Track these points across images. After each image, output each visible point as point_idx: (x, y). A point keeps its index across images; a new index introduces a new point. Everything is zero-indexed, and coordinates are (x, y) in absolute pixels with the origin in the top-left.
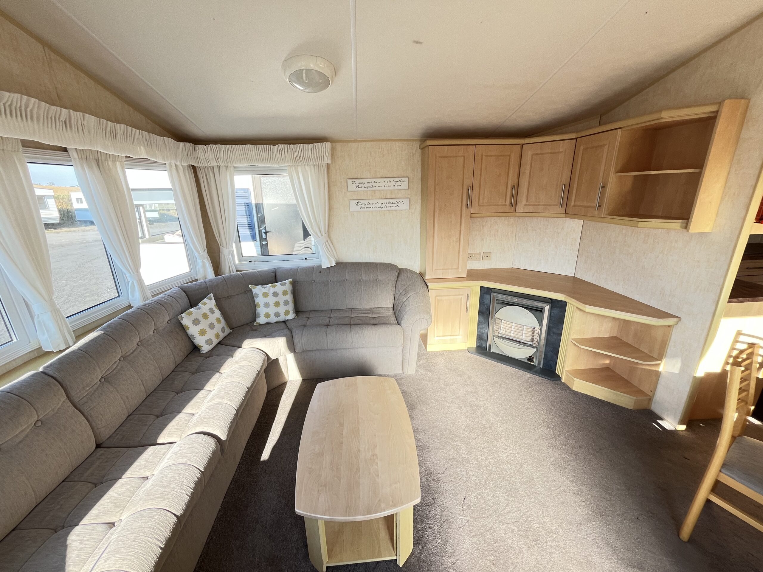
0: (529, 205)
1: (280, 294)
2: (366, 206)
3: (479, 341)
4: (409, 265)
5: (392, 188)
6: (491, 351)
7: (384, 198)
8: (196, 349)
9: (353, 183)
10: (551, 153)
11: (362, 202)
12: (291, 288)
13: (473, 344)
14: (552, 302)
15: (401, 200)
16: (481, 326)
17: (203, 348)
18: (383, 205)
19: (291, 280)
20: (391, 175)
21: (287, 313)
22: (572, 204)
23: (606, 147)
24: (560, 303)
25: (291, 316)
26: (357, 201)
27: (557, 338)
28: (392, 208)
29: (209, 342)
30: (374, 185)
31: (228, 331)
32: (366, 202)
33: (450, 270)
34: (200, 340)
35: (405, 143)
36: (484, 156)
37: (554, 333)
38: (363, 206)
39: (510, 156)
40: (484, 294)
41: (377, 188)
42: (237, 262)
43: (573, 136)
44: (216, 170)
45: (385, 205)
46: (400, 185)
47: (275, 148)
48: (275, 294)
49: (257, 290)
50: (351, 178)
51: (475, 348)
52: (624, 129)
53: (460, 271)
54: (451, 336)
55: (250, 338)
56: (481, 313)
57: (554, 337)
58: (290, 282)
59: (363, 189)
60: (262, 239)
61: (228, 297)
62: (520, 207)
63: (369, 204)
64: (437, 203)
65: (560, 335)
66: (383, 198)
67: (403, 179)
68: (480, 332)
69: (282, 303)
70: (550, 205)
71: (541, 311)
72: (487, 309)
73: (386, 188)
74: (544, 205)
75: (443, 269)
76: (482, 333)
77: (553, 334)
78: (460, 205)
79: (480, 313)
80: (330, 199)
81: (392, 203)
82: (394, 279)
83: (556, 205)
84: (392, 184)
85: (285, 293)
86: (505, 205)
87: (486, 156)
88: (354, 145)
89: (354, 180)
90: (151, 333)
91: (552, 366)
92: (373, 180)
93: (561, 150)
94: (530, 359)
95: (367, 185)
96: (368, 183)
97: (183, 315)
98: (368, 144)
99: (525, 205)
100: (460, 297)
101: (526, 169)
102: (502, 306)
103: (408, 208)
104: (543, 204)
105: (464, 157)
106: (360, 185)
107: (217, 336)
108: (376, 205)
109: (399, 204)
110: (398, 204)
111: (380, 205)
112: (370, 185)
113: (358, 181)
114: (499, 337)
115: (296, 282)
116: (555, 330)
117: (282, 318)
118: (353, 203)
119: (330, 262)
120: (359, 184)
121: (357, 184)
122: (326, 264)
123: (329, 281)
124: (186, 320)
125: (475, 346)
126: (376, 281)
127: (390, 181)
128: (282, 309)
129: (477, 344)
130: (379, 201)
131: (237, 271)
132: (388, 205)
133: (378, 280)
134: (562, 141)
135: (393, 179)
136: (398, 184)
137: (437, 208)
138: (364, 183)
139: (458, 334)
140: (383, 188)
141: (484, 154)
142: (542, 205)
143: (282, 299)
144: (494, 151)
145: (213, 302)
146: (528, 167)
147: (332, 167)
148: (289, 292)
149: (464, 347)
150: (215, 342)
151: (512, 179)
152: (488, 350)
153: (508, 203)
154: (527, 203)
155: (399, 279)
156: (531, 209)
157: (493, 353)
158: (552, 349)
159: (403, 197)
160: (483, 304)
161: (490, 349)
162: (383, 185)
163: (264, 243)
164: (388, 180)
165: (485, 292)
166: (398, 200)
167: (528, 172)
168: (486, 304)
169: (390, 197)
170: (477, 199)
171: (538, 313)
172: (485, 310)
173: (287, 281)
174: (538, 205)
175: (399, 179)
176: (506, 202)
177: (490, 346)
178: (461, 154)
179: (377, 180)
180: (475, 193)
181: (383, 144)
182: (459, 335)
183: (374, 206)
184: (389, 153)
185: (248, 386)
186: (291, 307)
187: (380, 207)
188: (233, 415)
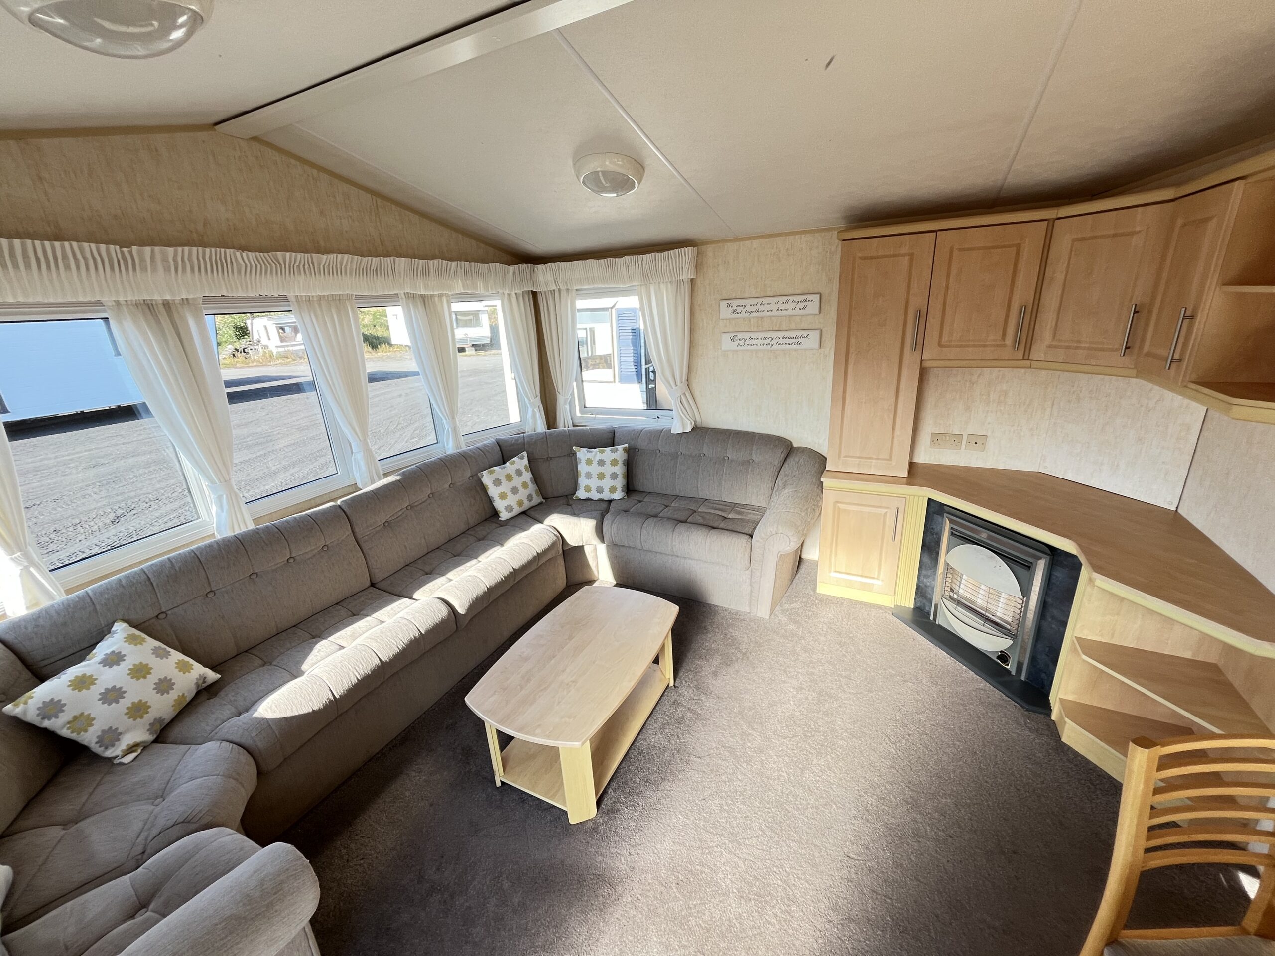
0: (1056, 347)
1: (608, 462)
2: (747, 342)
3: (919, 598)
4: (815, 443)
5: (790, 312)
6: (937, 623)
7: (777, 329)
8: (495, 514)
9: (729, 305)
10: (1113, 236)
11: (740, 335)
12: (625, 456)
13: (909, 602)
14: (1053, 552)
15: (805, 333)
17: (501, 515)
18: (774, 342)
19: (626, 445)
20: (791, 291)
21: (613, 490)
22: (1146, 348)
23: (1213, 223)
25: (618, 495)
26: (732, 334)
28: (788, 346)
29: (509, 509)
30: (761, 308)
31: (537, 500)
32: (747, 336)
33: (874, 461)
34: (499, 505)
35: (817, 235)
36: (956, 253)
37: (1053, 618)
38: (742, 342)
39: (1018, 247)
40: (934, 513)
41: (766, 313)
43: (1169, 194)
44: (557, 294)
45: (778, 340)
46: (805, 308)
47: (618, 261)
49: (582, 454)
50: (727, 298)
51: (911, 610)
52: (1249, 180)
53: (894, 463)
54: (862, 576)
55: (558, 513)
56: (925, 547)
58: (625, 449)
59: (743, 315)
60: (649, 381)
61: (547, 458)
62: (1039, 352)
63: (750, 338)
64: (853, 340)
65: (1065, 624)
66: (775, 329)
67: (810, 297)
68: (921, 581)
69: (608, 476)
70: (1101, 350)
71: (1029, 567)
72: (935, 542)
73: (780, 313)
76: (925, 585)
78: (899, 345)
79: (923, 549)
80: (692, 331)
81: (790, 338)
82: (776, 463)
84: (790, 306)
85: (614, 462)
86: (1004, 345)
87: (960, 250)
88: (732, 247)
89: (729, 302)
90: (447, 486)
91: (1046, 683)
92: (759, 301)
93: (1138, 229)
94: (1003, 657)
95: (749, 309)
96: (751, 305)
97: (484, 472)
98: (756, 243)
99: (1050, 346)
100: (885, 511)
101: (1058, 272)
102: (959, 541)
103: (817, 345)
104: (1087, 345)
105: (911, 255)
106: (739, 310)
107: (520, 503)
108: (763, 341)
109: (801, 340)
110: (799, 339)
111: (768, 341)
112: (753, 309)
113: (735, 303)
114: (950, 599)
115: (637, 450)
116: (1056, 612)
117: (606, 496)
118: (726, 337)
120: (737, 308)
121: (734, 307)
122: (677, 429)
123: (679, 453)
124: (487, 478)
125: (912, 607)
126: (748, 462)
127: (787, 302)
128: (607, 483)
129: (915, 603)
130: (768, 335)
131: (574, 426)
132: (781, 341)
134: (1140, 209)
135: (792, 298)
136: (801, 305)
138: (745, 306)
139: (876, 577)
140: (775, 313)
141: (956, 247)
142: (1084, 348)
143: (609, 469)
144: (978, 238)
145: (526, 461)
146: (1062, 267)
147: (699, 282)
148: (620, 462)
149: (888, 601)
150: (517, 510)
151: (1023, 293)
152: (932, 618)
153: (1009, 341)
154: (1054, 343)
155: (786, 465)
156: (1060, 355)
157: (940, 626)
158: (1047, 649)
159: (810, 327)
160: (930, 533)
161: (935, 619)
162: (775, 307)
163: (651, 386)
164: (784, 299)
165: (935, 510)
166: (799, 333)
167: (1060, 277)
168: (936, 534)
169: (787, 328)
170: (936, 334)
171: (1021, 571)
172: (931, 543)
173: (620, 447)
174: (1077, 348)
175: (805, 297)
176: (1004, 340)
177: (935, 612)
178: (905, 250)
179: (765, 300)
180: (934, 321)
181: (779, 240)
182: (878, 579)
183: (759, 341)
184: (788, 255)
185: (514, 567)
186: (620, 483)
187: (769, 344)
188: (482, 592)
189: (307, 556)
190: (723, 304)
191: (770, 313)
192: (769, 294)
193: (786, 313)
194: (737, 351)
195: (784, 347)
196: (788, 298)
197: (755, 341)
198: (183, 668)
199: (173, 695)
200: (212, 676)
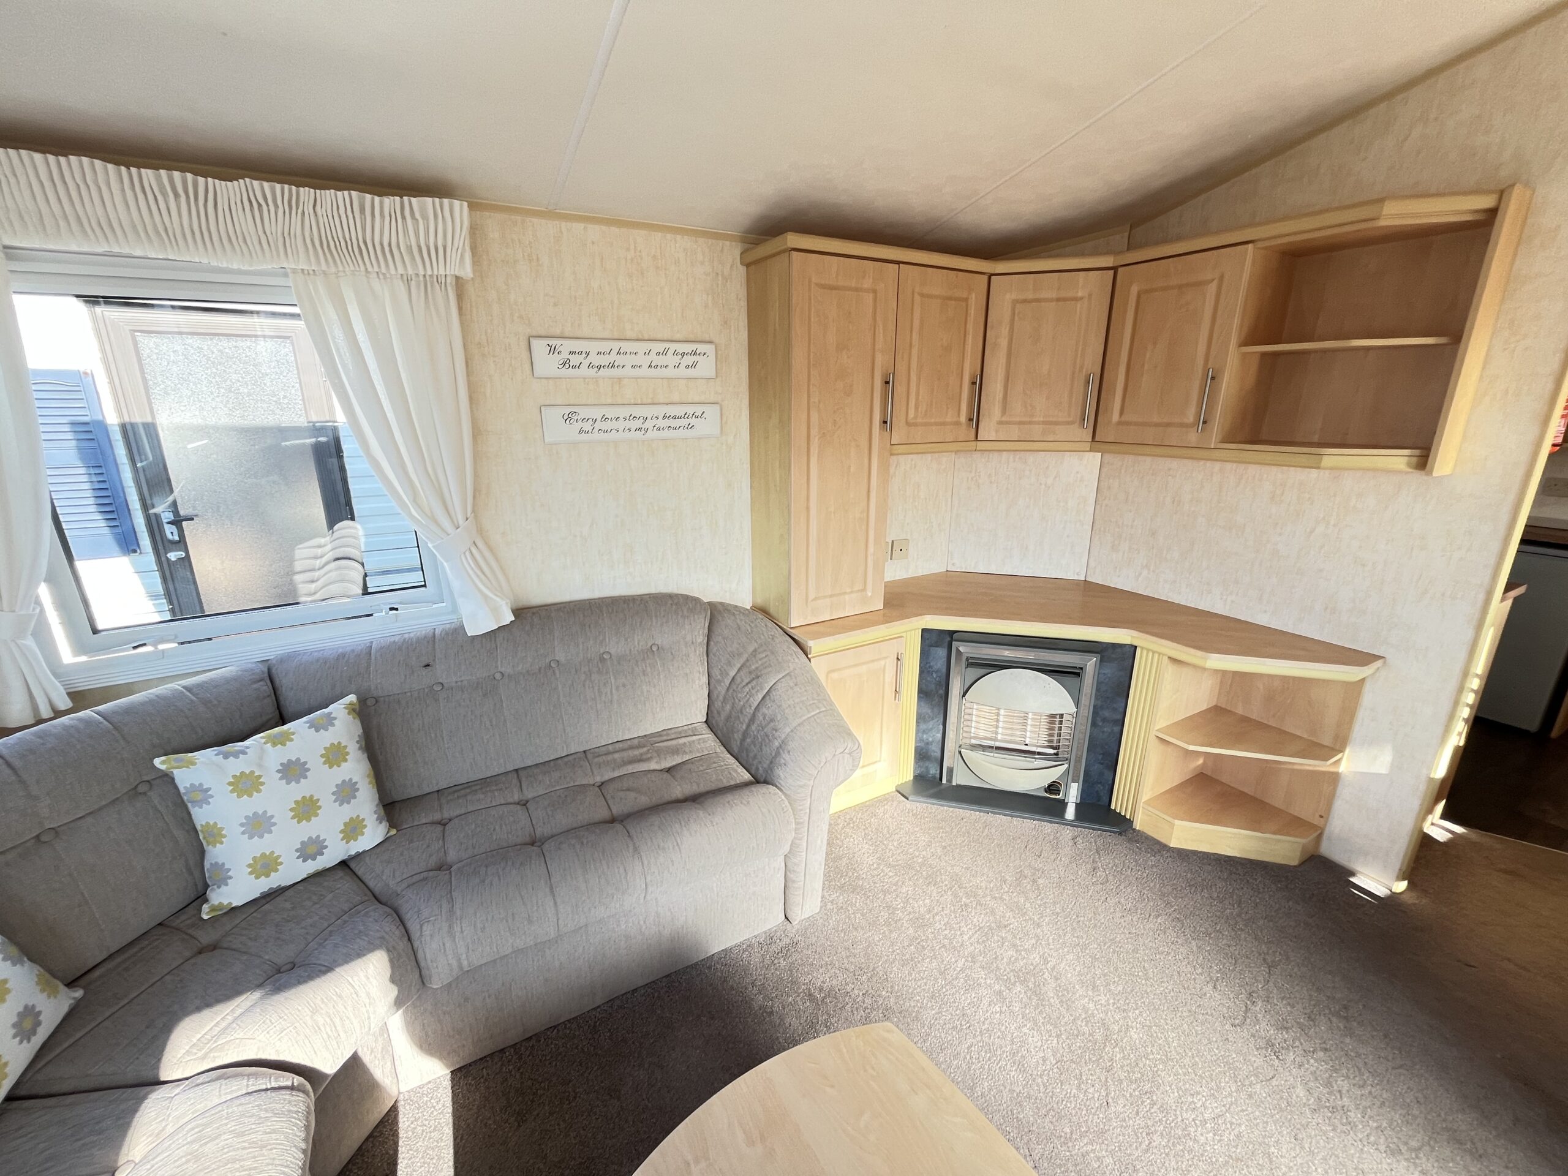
0: (1009, 423)
1: (314, 763)
2: (598, 426)
3: (921, 763)
4: (726, 592)
5: (670, 372)
6: (954, 784)
7: (650, 401)
9: (552, 350)
10: (1058, 300)
11: (583, 413)
12: (357, 729)
13: (907, 772)
14: (1103, 650)
15: (699, 410)
16: (923, 726)
18: (649, 424)
19: (352, 698)
20: (669, 335)
21: (351, 829)
22: (1115, 417)
23: (1212, 288)
24: (1119, 650)
26: (567, 410)
27: (1112, 730)
28: (671, 433)
30: (620, 360)
32: (597, 413)
33: (848, 597)
35: (701, 240)
36: (917, 298)
37: (1106, 722)
38: (587, 426)
39: (966, 300)
40: (931, 646)
41: (628, 371)
42: (67, 655)
43: (1108, 261)
45: (655, 421)
46: (694, 365)
48: (293, 771)
49: (199, 771)
50: (543, 333)
51: (911, 783)
52: (1260, 245)
53: (870, 594)
56: (924, 693)
57: (1105, 729)
58: (352, 709)
59: (584, 371)
60: (160, 544)
62: (989, 429)
63: (604, 418)
65: (1120, 722)
66: (645, 401)
67: (701, 348)
68: (921, 740)
69: (326, 800)
70: (1056, 423)
71: (1078, 674)
72: (940, 682)
73: (652, 372)
74: (1044, 423)
75: (831, 596)
76: (928, 743)
77: (1104, 722)
78: (868, 423)
79: (922, 695)
80: (473, 399)
81: (674, 418)
83: (1072, 423)
84: (671, 360)
85: (334, 756)
86: (958, 423)
87: (921, 295)
88: (546, 229)
89: (553, 342)
91: (1102, 794)
92: (616, 346)
93: (1080, 294)
94: (1052, 788)
95: (597, 361)
98: (594, 231)
99: (1000, 423)
100: (882, 663)
101: (1000, 336)
102: (983, 671)
103: (717, 431)
104: (1042, 419)
105: (875, 292)
106: (575, 360)
108: (628, 424)
109: (693, 421)
110: (689, 421)
111: (638, 423)
112: (604, 360)
113: (567, 346)
114: (974, 747)
115: (370, 702)
117: (332, 854)
118: (553, 416)
119: (495, 611)
120: (571, 357)
121: (565, 355)
123: (498, 676)
125: (912, 778)
126: (653, 652)
127: (665, 352)
128: (328, 822)
129: (915, 773)
130: (637, 411)
132: (661, 423)
133: (655, 648)
134: (1082, 273)
135: (673, 347)
136: (689, 360)
137: (814, 431)
138: (588, 354)
139: (879, 758)
140: (645, 371)
141: (917, 289)
142: (1038, 423)
143: (324, 781)
146: (1005, 331)
148: (353, 748)
149: (890, 785)
151: (972, 360)
152: (945, 782)
153: (963, 418)
154: (1003, 419)
155: (716, 638)
156: (1014, 432)
157: (958, 786)
158: (1100, 757)
159: (702, 399)
160: (929, 672)
161: (950, 780)
162: (645, 361)
163: (173, 556)
164: (660, 347)
165: (932, 640)
166: (690, 410)
167: (1004, 343)
168: (936, 672)
169: (667, 401)
172: (933, 687)
173: (338, 709)
174: (1030, 423)
175: (693, 347)
176: (959, 417)
177: (950, 771)
178: (867, 283)
179: (626, 346)
180: (901, 390)
181: (639, 235)
182: (880, 761)
183: (621, 425)
184: (657, 268)
187: (640, 429)
190: (540, 346)
191: (635, 372)
192: (632, 334)
193: (663, 372)
194: (579, 443)
195: (665, 434)
196: (667, 345)
197: (614, 424)
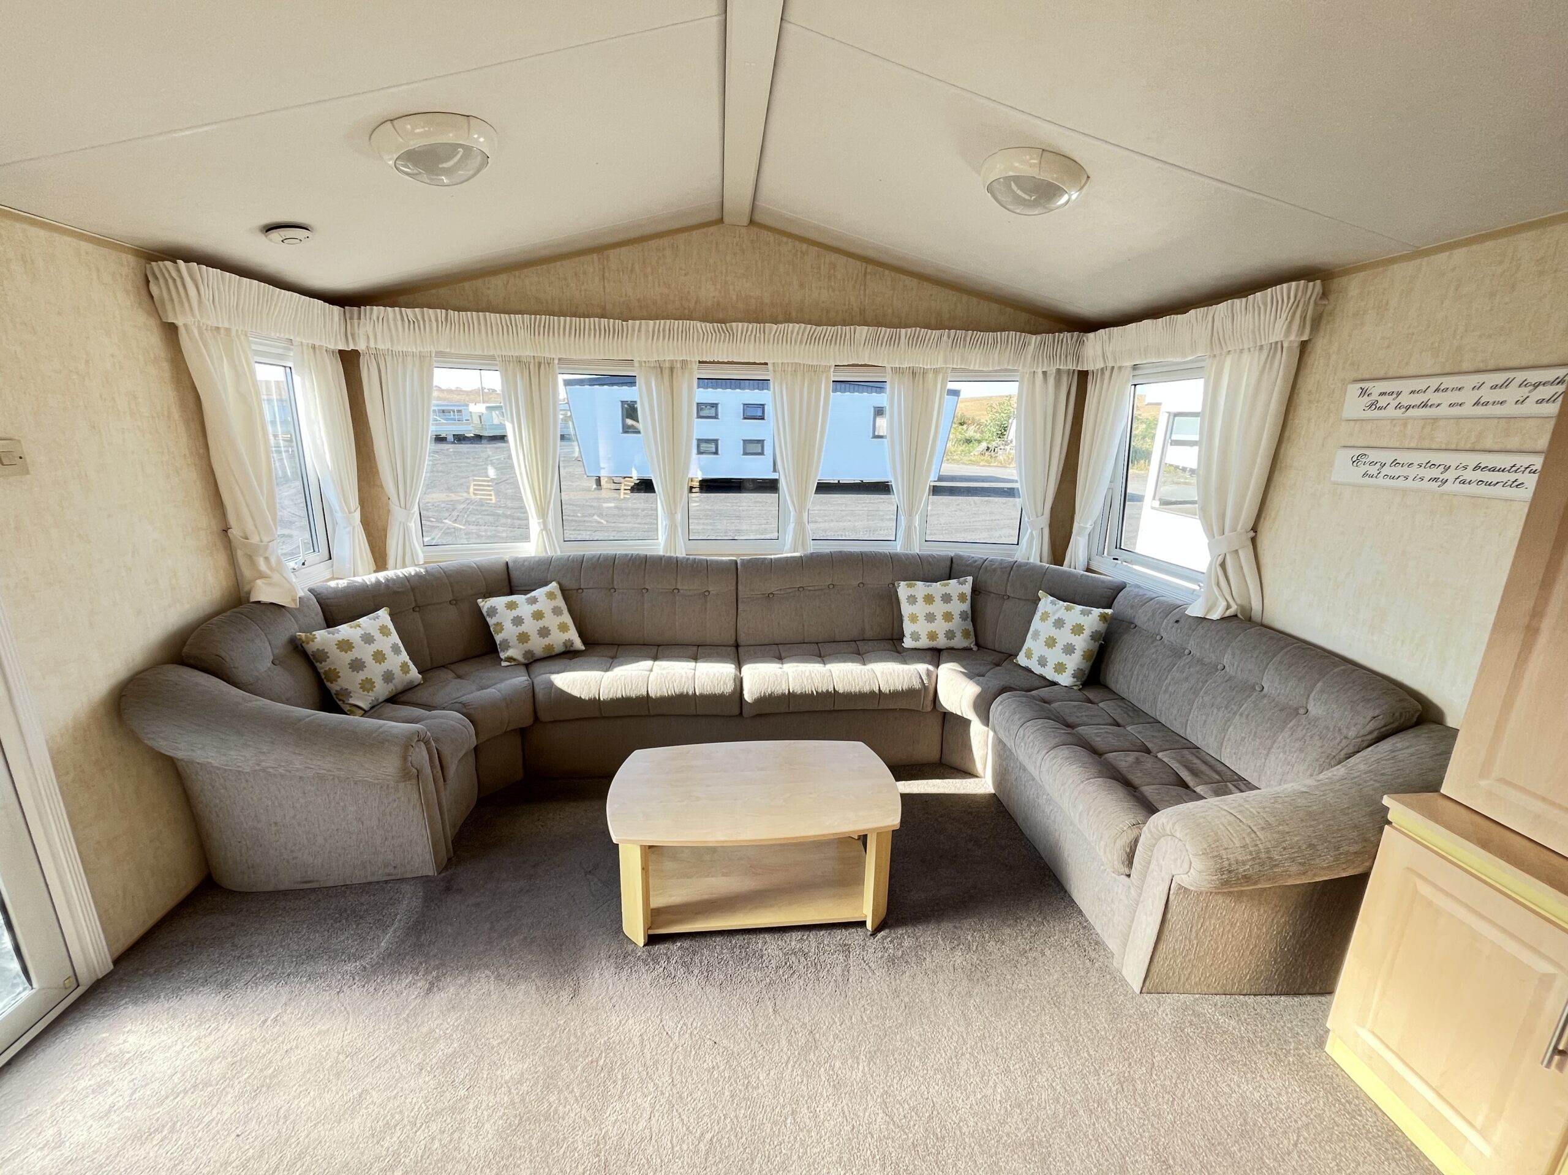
2: (1384, 471)
5: (1509, 409)
11: (1373, 455)
17: (905, 641)
18: (1450, 475)
19: (1108, 612)
26: (1358, 452)
28: (1479, 490)
30: (1435, 398)
32: (1387, 457)
34: (909, 628)
38: (1373, 470)
41: (1444, 411)
45: (1459, 472)
46: (1552, 399)
50: (1364, 377)
58: (1104, 616)
81: (1493, 470)
84: (1513, 393)
88: (1405, 270)
89: (1364, 385)
92: (1434, 382)
95: (1405, 400)
96: (1413, 392)
107: (932, 636)
109: (1523, 477)
110: (1518, 475)
112: (1417, 400)
113: (1379, 387)
115: (1132, 626)
118: (1343, 457)
120: (1380, 399)
121: (1374, 397)
123: (1187, 652)
124: (903, 590)
126: (1296, 710)
127: (1506, 384)
130: (1438, 458)
131: (1088, 570)
132: (1469, 475)
135: (1520, 376)
136: (1545, 392)
138: (1399, 394)
140: (1468, 410)
147: (1317, 348)
162: (1472, 397)
166: (1523, 461)
175: (1558, 373)
179: (1449, 382)
183: (1414, 471)
185: (837, 689)
186: (1074, 662)
187: (1436, 479)
188: (780, 692)
189: (689, 593)
190: (1354, 389)
191: (1456, 411)
192: (1465, 366)
193: (1498, 410)
194: (1362, 486)
195: (1474, 489)
196: (1510, 375)
197: (1405, 471)
198: (563, 628)
199: (546, 641)
200: (578, 644)
